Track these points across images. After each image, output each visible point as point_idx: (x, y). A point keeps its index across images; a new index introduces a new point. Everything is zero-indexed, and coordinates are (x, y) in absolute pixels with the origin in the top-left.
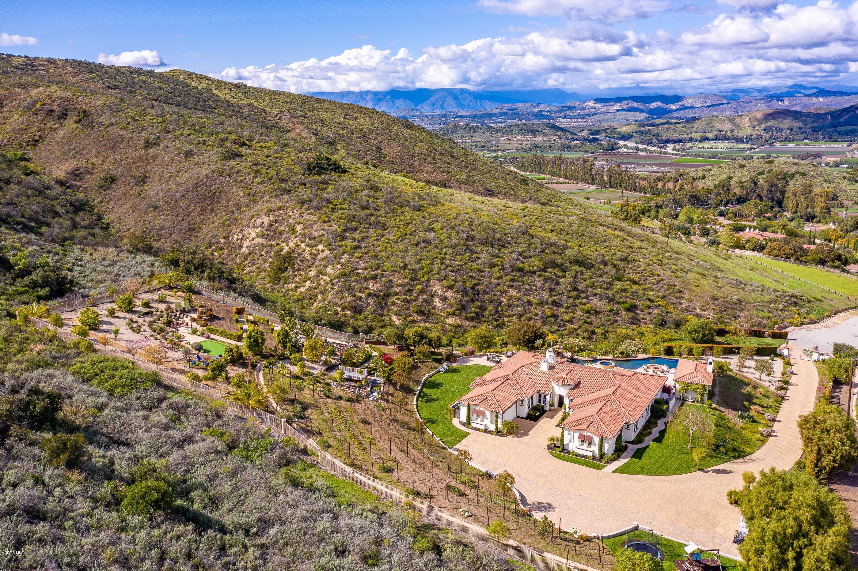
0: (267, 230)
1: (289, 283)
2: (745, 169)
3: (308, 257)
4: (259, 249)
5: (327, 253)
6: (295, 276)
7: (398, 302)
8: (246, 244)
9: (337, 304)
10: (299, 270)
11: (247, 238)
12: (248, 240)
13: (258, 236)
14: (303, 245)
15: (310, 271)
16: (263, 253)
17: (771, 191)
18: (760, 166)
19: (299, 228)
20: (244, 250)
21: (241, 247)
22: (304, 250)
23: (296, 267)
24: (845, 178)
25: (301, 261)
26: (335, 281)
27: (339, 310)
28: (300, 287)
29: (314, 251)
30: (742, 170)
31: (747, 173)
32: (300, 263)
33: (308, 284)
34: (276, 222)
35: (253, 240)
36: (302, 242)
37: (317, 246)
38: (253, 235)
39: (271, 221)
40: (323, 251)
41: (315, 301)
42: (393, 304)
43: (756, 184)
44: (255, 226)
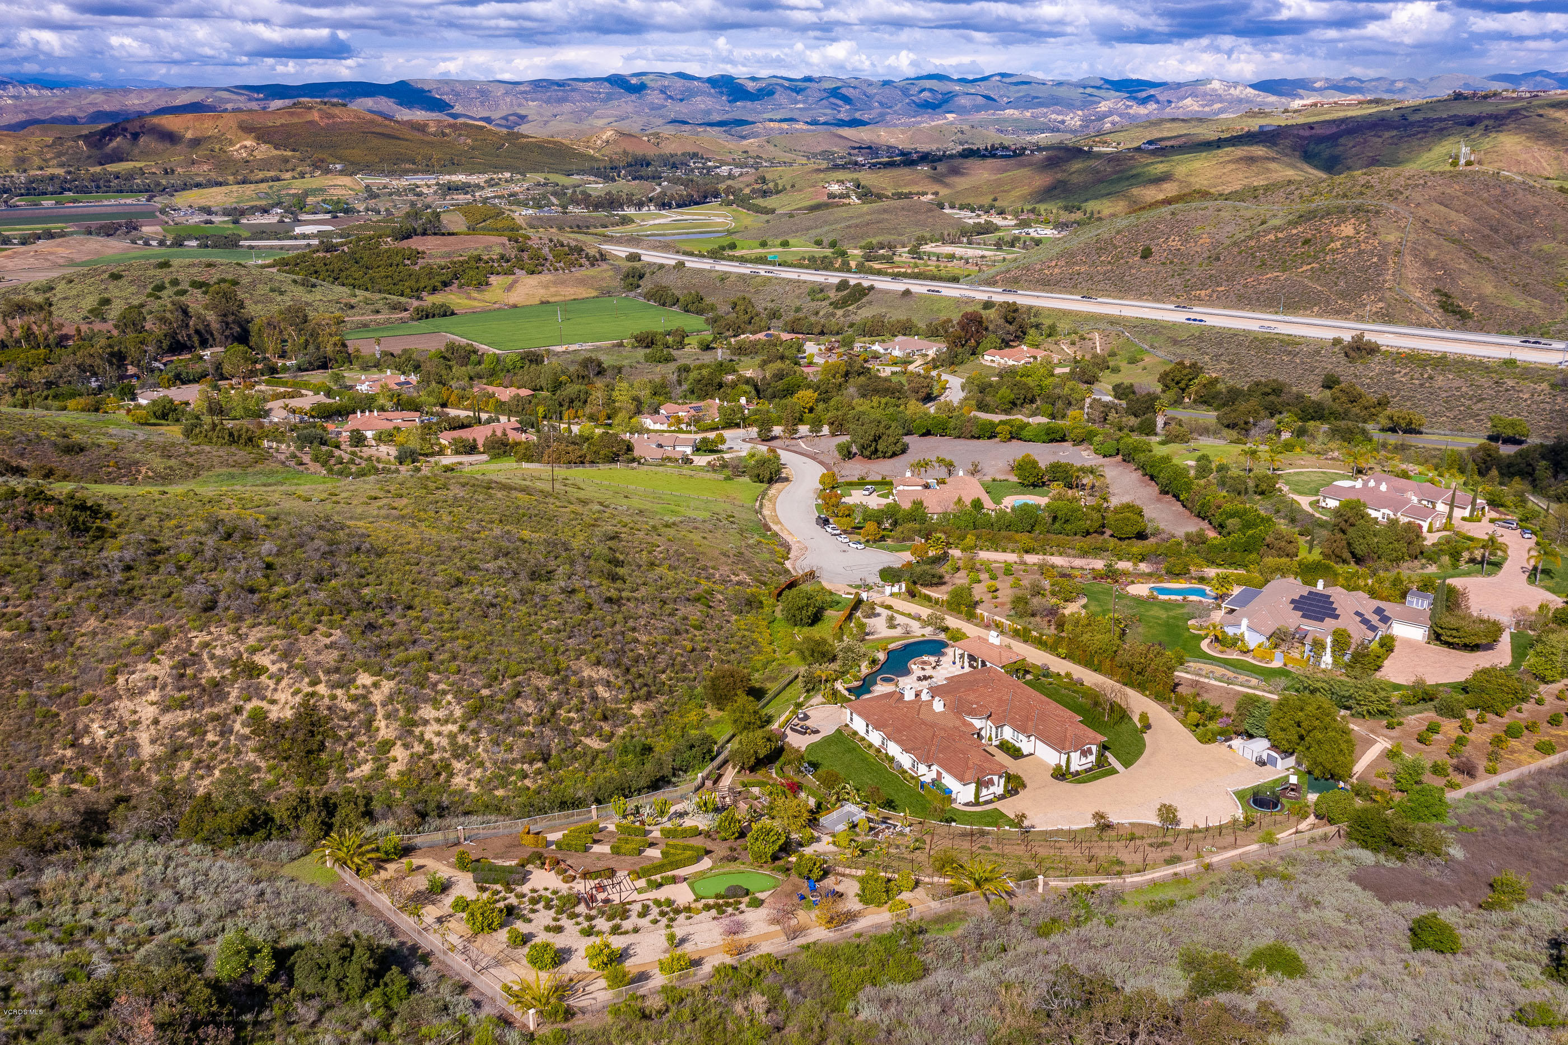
0: (180, 690)
1: (353, 770)
2: (123, 281)
3: (350, 707)
4: (193, 734)
5: (387, 686)
6: (353, 749)
7: (572, 715)
8: (143, 738)
9: (514, 761)
10: (351, 737)
11: (136, 723)
12: (142, 727)
13: (166, 709)
14: (322, 689)
15: (378, 729)
16: (210, 737)
17: (227, 324)
18: (151, 272)
19: (263, 659)
20: (147, 750)
21: (134, 747)
22: (334, 697)
23: (342, 733)
24: (295, 281)
25: (345, 719)
26: (473, 724)
27: (526, 766)
28: (387, 766)
29: (353, 691)
30: (120, 283)
31: (134, 289)
32: (346, 724)
33: (398, 752)
34: (184, 665)
35: (156, 722)
36: (314, 683)
37: (354, 680)
38: (148, 712)
39: (172, 668)
40: (376, 685)
41: (451, 775)
42: (570, 721)
43: (185, 312)
44: (133, 693)
